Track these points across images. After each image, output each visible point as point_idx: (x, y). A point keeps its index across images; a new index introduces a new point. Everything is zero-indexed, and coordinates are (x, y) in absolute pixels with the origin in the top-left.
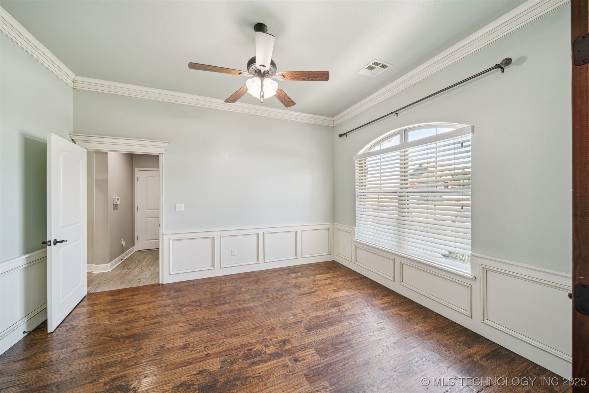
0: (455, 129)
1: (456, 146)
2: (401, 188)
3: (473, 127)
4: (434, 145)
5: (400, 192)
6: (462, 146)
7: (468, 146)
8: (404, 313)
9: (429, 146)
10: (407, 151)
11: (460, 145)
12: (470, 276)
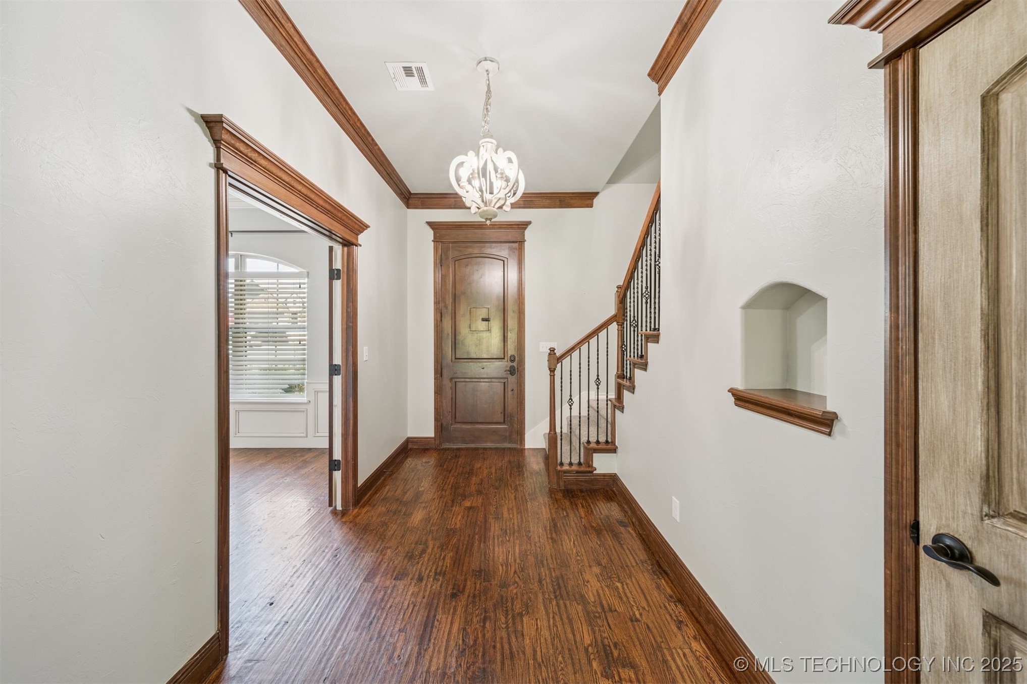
0: (298, 271)
1: (295, 286)
2: (236, 323)
3: (308, 273)
4: (276, 281)
5: (235, 328)
6: (300, 287)
7: (305, 288)
8: (242, 459)
9: (270, 281)
10: (245, 281)
11: (298, 286)
12: (306, 401)
